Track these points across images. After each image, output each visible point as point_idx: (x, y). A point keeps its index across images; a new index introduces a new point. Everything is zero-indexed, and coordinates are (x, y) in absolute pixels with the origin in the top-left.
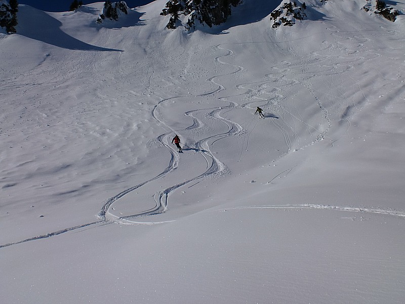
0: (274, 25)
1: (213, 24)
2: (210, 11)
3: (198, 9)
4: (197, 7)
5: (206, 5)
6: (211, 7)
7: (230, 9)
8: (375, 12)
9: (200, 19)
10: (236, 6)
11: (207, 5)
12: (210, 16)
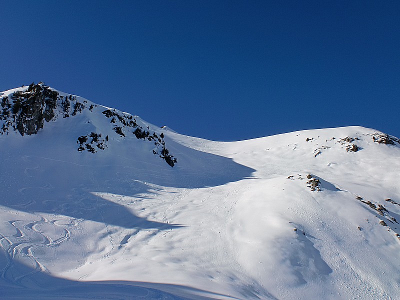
0: (80, 148)
1: (24, 134)
2: (26, 122)
3: (14, 118)
4: (14, 116)
5: (22, 116)
6: (27, 119)
7: (42, 123)
8: (160, 156)
9: (14, 127)
10: (48, 122)
11: (24, 116)
12: (24, 126)
